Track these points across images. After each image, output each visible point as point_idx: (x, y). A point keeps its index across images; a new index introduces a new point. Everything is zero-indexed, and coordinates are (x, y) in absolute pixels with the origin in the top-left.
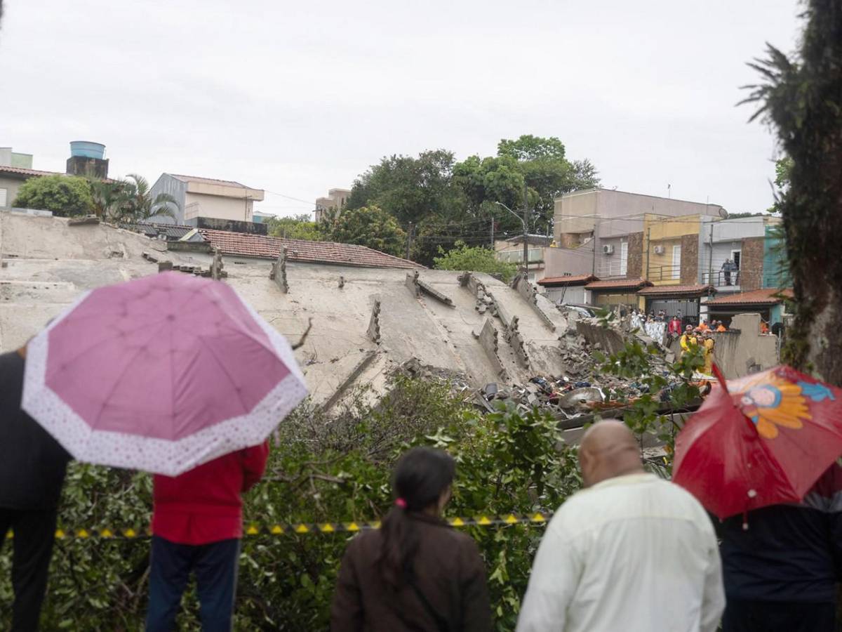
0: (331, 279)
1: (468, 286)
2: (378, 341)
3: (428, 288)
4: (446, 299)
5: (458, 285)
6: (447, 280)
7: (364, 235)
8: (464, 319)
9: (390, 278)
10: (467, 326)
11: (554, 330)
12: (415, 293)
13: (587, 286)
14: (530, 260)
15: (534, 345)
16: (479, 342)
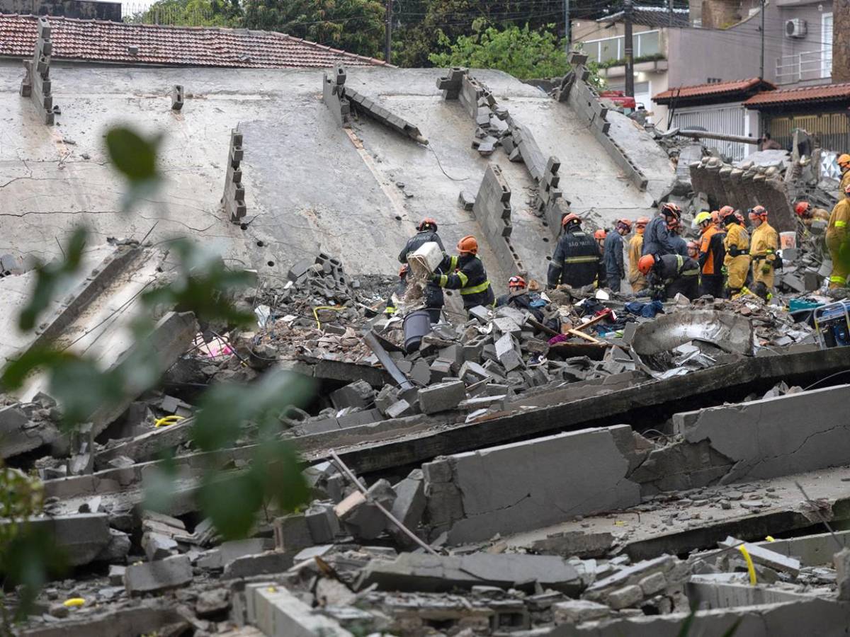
0: (156, 94)
1: (461, 97)
2: (243, 221)
3: (367, 106)
4: (407, 128)
5: (439, 98)
6: (416, 88)
7: (304, 16)
8: (446, 169)
9: (291, 87)
10: (451, 182)
11: (644, 186)
12: (340, 116)
13: (750, 101)
14: (638, 54)
15: (596, 220)
16: (474, 218)
